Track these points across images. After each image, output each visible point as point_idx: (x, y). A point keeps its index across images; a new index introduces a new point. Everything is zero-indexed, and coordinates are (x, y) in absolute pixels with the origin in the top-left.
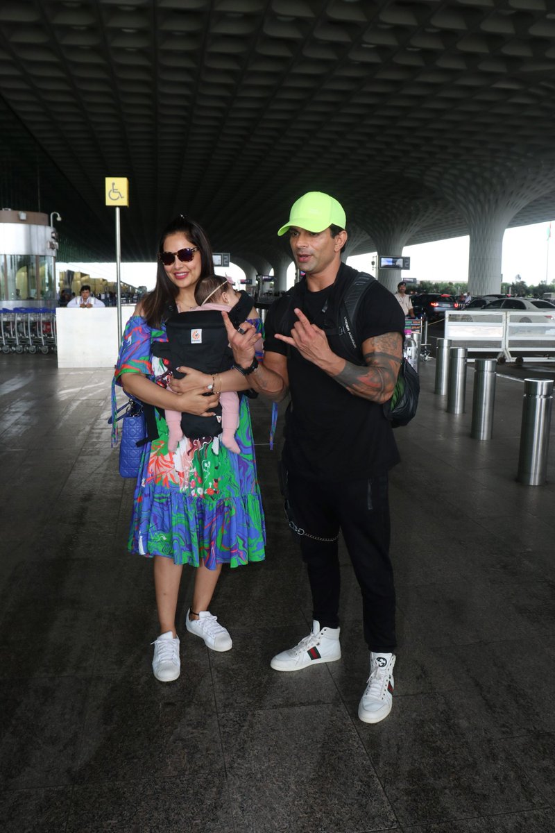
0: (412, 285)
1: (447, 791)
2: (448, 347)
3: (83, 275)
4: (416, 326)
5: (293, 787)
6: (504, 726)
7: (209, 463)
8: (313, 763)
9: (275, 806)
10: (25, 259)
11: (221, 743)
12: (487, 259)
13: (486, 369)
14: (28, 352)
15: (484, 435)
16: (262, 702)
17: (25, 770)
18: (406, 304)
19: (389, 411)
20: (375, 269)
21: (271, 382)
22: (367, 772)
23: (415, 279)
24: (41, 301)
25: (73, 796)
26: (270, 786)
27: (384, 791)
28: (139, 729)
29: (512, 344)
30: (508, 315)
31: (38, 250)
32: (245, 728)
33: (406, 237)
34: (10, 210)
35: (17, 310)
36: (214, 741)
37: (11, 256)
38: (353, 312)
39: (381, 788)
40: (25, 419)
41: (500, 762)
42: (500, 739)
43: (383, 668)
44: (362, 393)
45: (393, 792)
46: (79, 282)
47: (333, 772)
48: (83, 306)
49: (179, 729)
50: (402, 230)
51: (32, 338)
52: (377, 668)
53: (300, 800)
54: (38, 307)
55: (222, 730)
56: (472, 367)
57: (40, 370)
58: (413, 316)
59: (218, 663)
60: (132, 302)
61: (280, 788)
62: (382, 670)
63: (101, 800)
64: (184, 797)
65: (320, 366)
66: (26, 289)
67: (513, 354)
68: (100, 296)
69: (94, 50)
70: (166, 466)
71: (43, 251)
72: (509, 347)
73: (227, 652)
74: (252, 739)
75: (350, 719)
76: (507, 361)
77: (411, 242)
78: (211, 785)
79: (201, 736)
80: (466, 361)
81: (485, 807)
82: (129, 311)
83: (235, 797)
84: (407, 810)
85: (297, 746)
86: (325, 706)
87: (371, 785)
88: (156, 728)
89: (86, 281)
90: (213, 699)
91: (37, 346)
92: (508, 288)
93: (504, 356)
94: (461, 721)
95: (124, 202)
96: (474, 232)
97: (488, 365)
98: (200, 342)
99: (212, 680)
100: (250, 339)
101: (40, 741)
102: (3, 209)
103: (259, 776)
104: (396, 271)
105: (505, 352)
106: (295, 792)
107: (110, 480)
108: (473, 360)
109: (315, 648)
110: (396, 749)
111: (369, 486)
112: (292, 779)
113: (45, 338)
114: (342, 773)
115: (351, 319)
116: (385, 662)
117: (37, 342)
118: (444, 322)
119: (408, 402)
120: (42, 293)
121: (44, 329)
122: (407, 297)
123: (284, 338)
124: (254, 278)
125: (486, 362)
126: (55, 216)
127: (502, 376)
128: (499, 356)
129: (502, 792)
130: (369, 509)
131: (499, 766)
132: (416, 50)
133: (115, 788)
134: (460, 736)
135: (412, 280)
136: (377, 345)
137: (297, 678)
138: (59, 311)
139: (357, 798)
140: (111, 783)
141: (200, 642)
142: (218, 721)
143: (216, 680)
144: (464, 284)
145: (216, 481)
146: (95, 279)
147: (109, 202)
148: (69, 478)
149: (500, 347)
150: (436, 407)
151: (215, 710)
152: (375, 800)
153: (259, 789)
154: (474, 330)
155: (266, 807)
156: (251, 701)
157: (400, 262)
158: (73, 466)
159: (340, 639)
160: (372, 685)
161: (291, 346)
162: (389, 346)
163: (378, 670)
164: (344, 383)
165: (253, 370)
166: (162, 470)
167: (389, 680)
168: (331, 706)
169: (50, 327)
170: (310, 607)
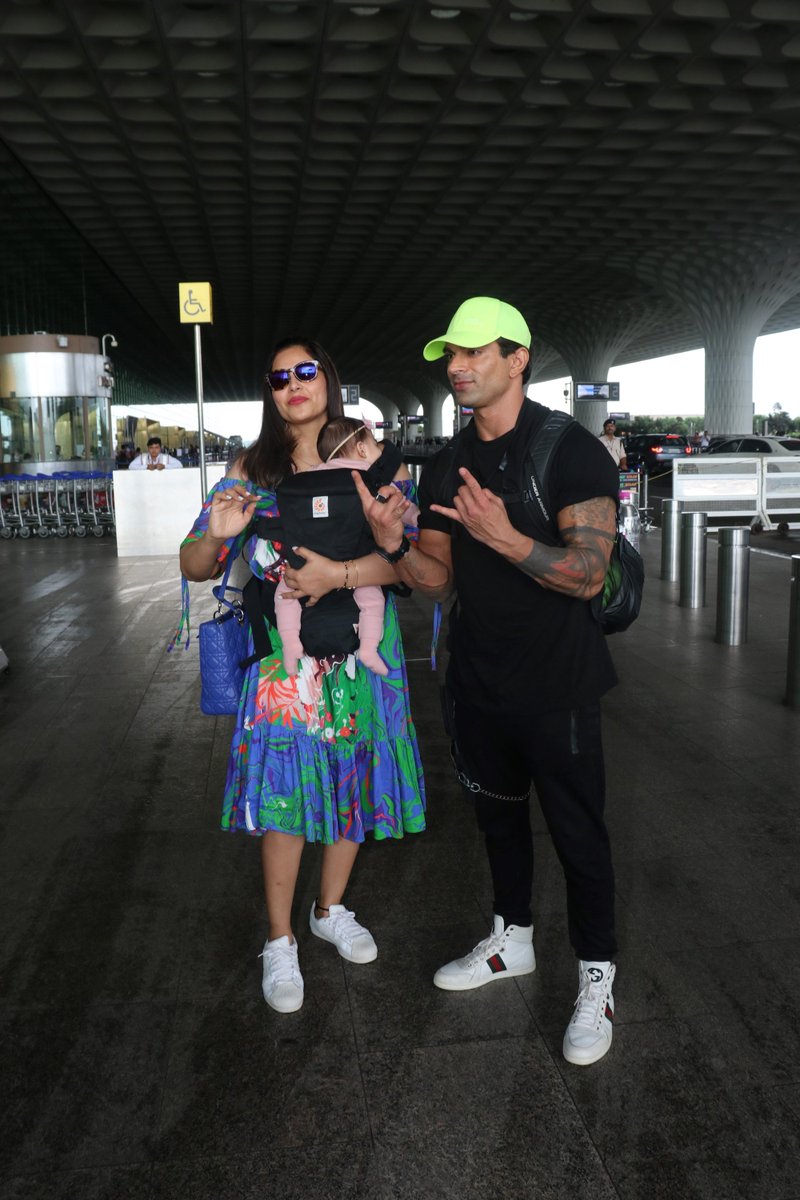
0: (624, 422)
1: (697, 1165)
2: (679, 512)
3: (150, 422)
4: (632, 482)
5: (470, 1161)
6: (777, 1067)
7: (342, 691)
8: (499, 1125)
9: (446, 1190)
10: (67, 403)
11: (365, 1096)
12: (731, 382)
13: (734, 543)
14: (75, 534)
15: (735, 638)
16: (423, 1035)
17: (83, 1141)
18: (616, 450)
19: (599, 611)
20: (569, 401)
21: (429, 572)
22: (578, 1137)
23: (627, 414)
24: (91, 462)
25: (153, 1179)
26: (438, 1160)
27: (604, 1166)
28: (245, 1079)
29: (772, 503)
30: (765, 463)
31: (85, 390)
32: (399, 1074)
33: (613, 353)
34: (44, 333)
35: (57, 476)
36: (354, 1095)
37: (48, 398)
38: (543, 469)
39: (600, 1162)
40: (73, 631)
41: (774, 1122)
42: (773, 1087)
43: (598, 983)
44: (557, 586)
45: (618, 1166)
46: (144, 432)
47: (528, 1139)
48: (151, 467)
49: (303, 1078)
50: (606, 345)
51: (80, 515)
52: (588, 984)
53: (482, 1181)
54: (87, 470)
55: (366, 1078)
56: (715, 539)
57: (92, 561)
58: (625, 468)
59: (358, 979)
60: (222, 459)
61: (452, 1164)
62: (596, 987)
63: (193, 1183)
64: (312, 1178)
65: (496, 549)
66: (70, 444)
67: (773, 518)
68: (175, 451)
69: (158, 103)
70: (287, 695)
71: (93, 390)
72: (768, 508)
73: (370, 963)
74: (410, 1091)
75: (551, 1060)
76: (765, 529)
77: (620, 360)
78: (352, 1160)
79: (335, 1087)
80: (705, 531)
81: (756, 1189)
82: (217, 472)
83: (386, 1177)
84: (639, 1193)
85: (475, 1100)
86: (515, 1040)
87: (585, 1156)
88: (270, 1077)
89: (155, 431)
90: (352, 1033)
91: (87, 526)
92: (763, 423)
93: (761, 522)
94: (714, 1060)
95: (206, 317)
96: (711, 344)
97: (737, 536)
98: (327, 515)
99: (350, 1005)
100: (394, 510)
101: (103, 1098)
102: (35, 333)
103: (420, 1146)
104: (600, 403)
105: (762, 516)
106: (473, 1169)
107: (195, 717)
108: (715, 529)
109: (497, 956)
110: (619, 1104)
111: (573, 721)
112: (468, 1150)
113: (97, 514)
114: (542, 1139)
115: (541, 480)
116: (599, 975)
117: (87, 521)
118: (671, 475)
119: (626, 597)
120: (94, 450)
121: (97, 502)
122: (617, 440)
123: (444, 511)
124: (395, 420)
125: (735, 531)
126: (109, 341)
127: (758, 551)
128: (753, 522)
129: (780, 1167)
130: (574, 752)
131: (773, 1128)
132: (619, 85)
133: (212, 1166)
134: (714, 1083)
135: (623, 416)
136: (579, 515)
137: (473, 999)
138: (118, 475)
139: (565, 1176)
140: (207, 1159)
141: (330, 949)
142: (360, 1065)
143: (356, 1005)
144: (699, 419)
145: (353, 716)
146: (167, 428)
147: (185, 318)
148: (137, 716)
149: (755, 509)
150: (664, 598)
151: (354, 1048)
152: (592, 1180)
153: (422, 1165)
154: (715, 485)
155: (431, 1191)
156: (406, 1035)
157: (604, 391)
158: (143, 698)
159: (535, 942)
160: (582, 1009)
161: (456, 521)
162: (597, 517)
163: (591, 986)
164: (532, 573)
165: (403, 555)
166: (280, 701)
167: (606, 1001)
168: (523, 1041)
169: (105, 498)
170: (488, 897)
